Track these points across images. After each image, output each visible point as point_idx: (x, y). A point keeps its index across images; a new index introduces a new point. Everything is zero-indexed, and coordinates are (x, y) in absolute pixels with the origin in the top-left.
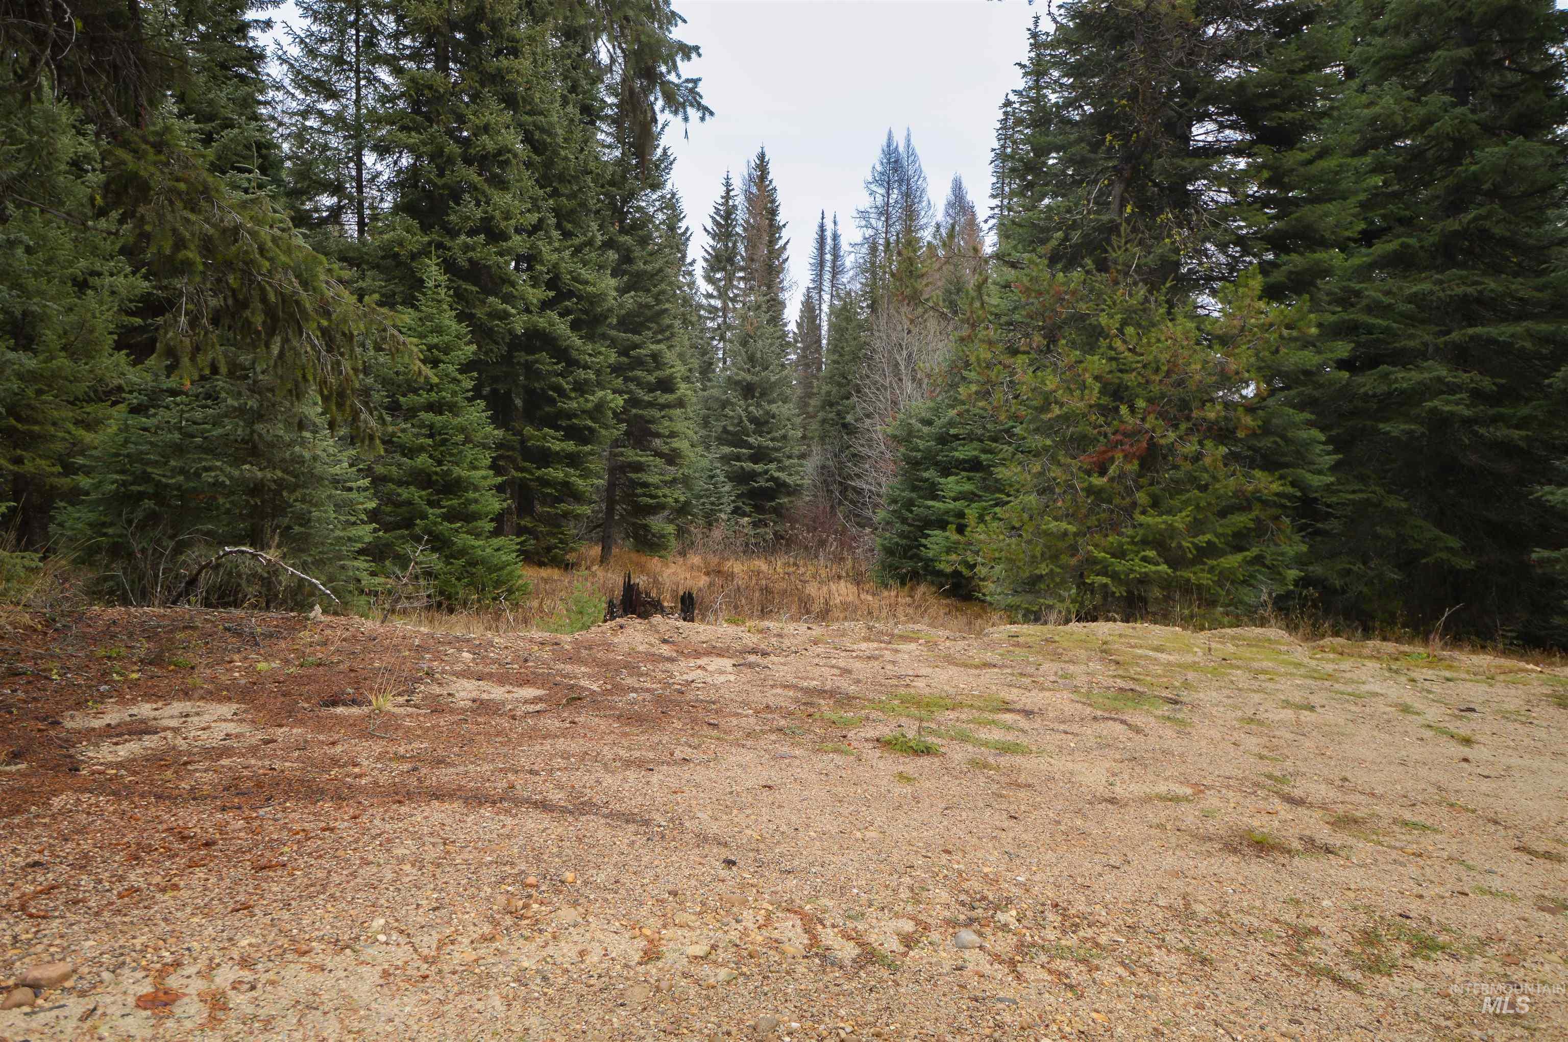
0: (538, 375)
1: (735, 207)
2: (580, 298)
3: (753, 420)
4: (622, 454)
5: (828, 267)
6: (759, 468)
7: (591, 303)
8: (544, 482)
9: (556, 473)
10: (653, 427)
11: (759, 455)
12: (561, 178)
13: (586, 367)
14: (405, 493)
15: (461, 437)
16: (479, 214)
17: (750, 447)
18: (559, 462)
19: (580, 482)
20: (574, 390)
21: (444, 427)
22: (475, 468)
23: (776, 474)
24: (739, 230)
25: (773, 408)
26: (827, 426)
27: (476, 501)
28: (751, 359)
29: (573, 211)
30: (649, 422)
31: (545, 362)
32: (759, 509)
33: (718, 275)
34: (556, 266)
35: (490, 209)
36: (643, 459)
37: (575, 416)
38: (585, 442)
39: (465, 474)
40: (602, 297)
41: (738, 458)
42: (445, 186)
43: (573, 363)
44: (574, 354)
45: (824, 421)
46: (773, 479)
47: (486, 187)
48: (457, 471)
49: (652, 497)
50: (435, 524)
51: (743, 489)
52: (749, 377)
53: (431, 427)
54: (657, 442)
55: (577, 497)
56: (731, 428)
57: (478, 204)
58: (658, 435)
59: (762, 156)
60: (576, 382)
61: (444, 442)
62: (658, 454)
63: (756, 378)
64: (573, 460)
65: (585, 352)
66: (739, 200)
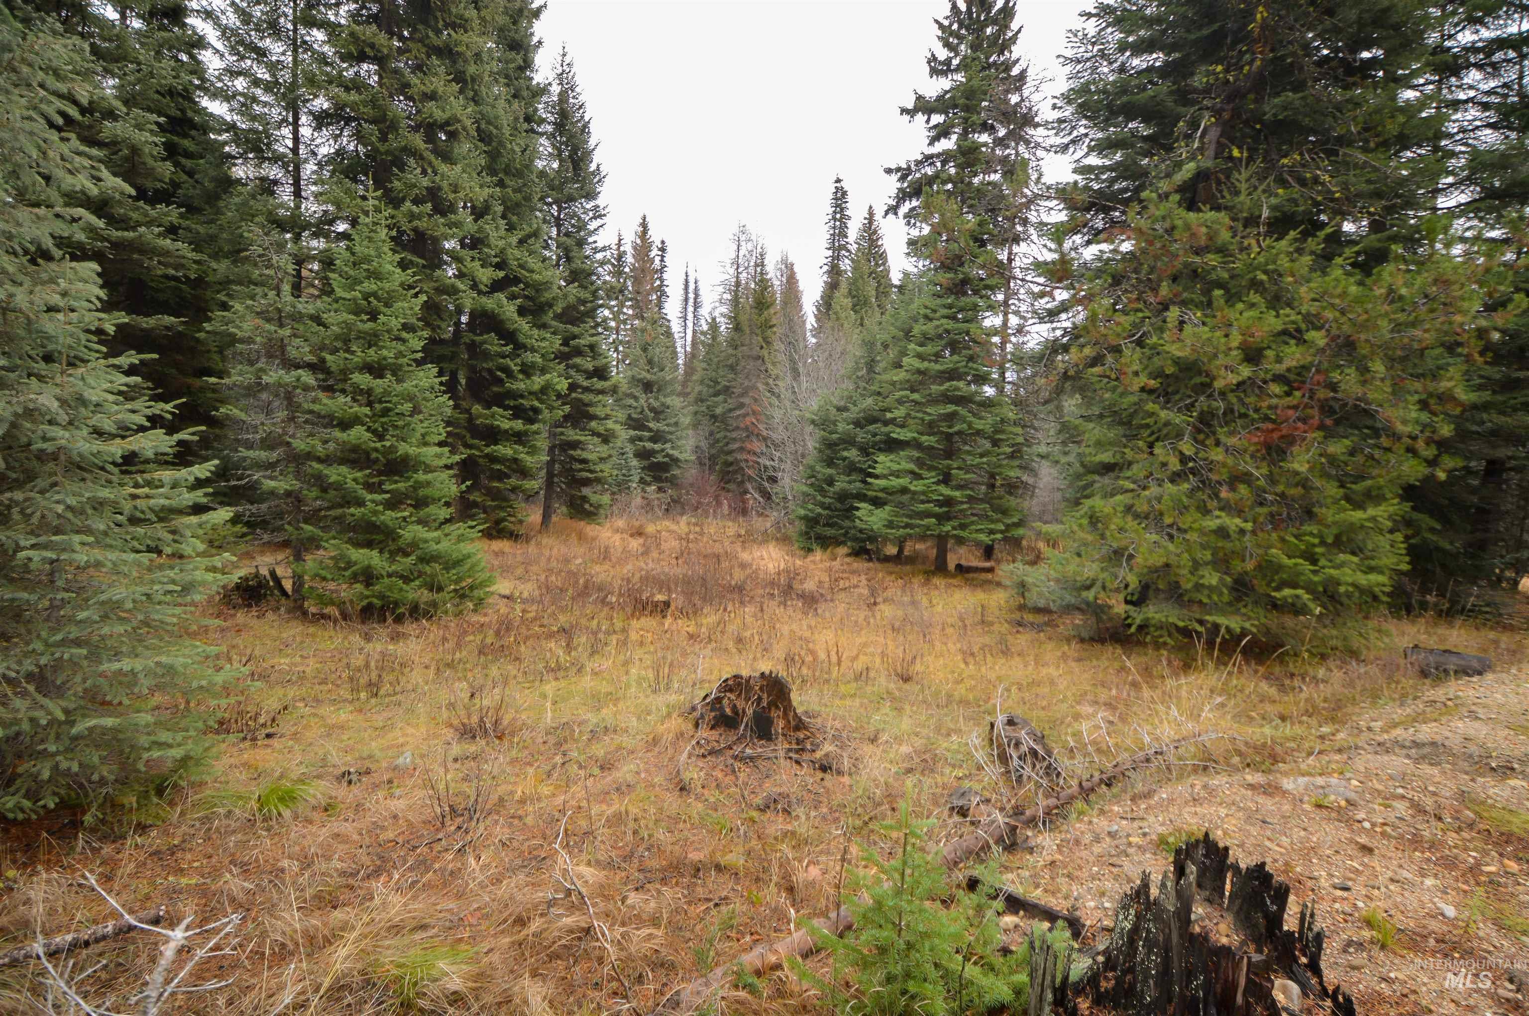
0: (486, 355)
1: (625, 252)
2: (527, 285)
3: (652, 409)
4: (562, 434)
5: (691, 301)
6: (657, 447)
7: (537, 291)
8: (492, 459)
9: (505, 450)
10: (591, 410)
11: (657, 437)
12: (507, 171)
13: (533, 350)
14: (335, 473)
15: (408, 406)
16: (425, 182)
17: (650, 430)
18: (507, 440)
19: (528, 458)
20: (522, 371)
21: (386, 393)
22: (426, 444)
23: (671, 452)
24: (627, 270)
25: (668, 401)
26: (699, 417)
27: (428, 483)
28: (650, 362)
29: (518, 205)
30: (587, 405)
31: (493, 343)
32: (657, 479)
33: (613, 303)
34: (503, 251)
35: (438, 178)
36: (583, 438)
37: (522, 396)
38: (532, 421)
39: (412, 451)
40: (547, 285)
41: (640, 439)
42: (387, 152)
43: (519, 347)
44: (521, 338)
45: (696, 413)
46: (667, 455)
47: (432, 157)
48: (403, 448)
49: (591, 471)
50: (375, 513)
51: (645, 463)
52: (648, 376)
53: (369, 392)
54: (593, 424)
55: (524, 473)
56: (635, 416)
57: (424, 172)
58: (593, 417)
59: (644, 218)
60: (523, 364)
61: (386, 412)
62: (595, 434)
63: (654, 378)
64: (519, 438)
65: (531, 337)
66: (628, 248)
